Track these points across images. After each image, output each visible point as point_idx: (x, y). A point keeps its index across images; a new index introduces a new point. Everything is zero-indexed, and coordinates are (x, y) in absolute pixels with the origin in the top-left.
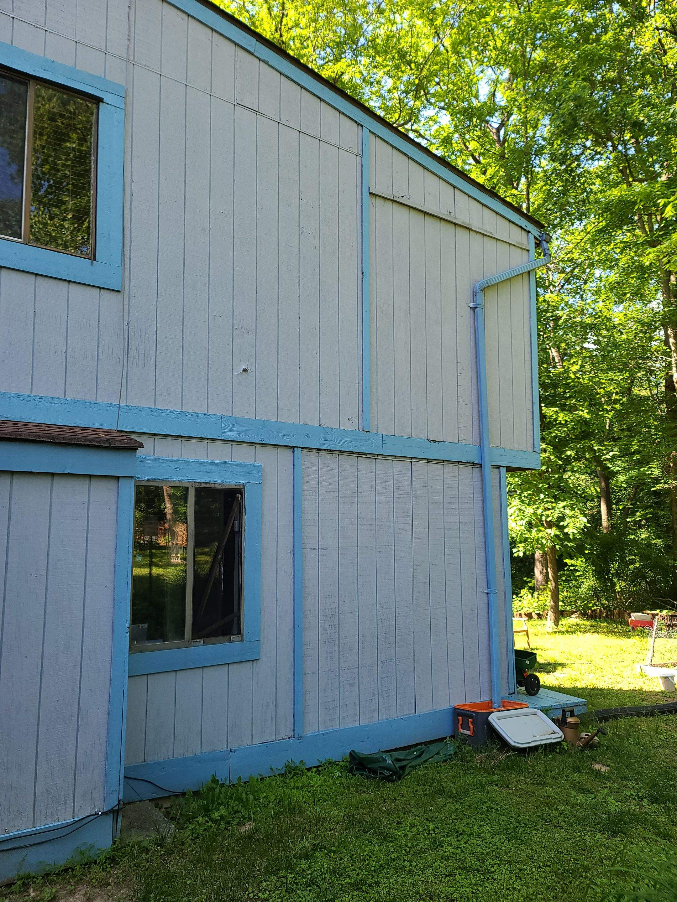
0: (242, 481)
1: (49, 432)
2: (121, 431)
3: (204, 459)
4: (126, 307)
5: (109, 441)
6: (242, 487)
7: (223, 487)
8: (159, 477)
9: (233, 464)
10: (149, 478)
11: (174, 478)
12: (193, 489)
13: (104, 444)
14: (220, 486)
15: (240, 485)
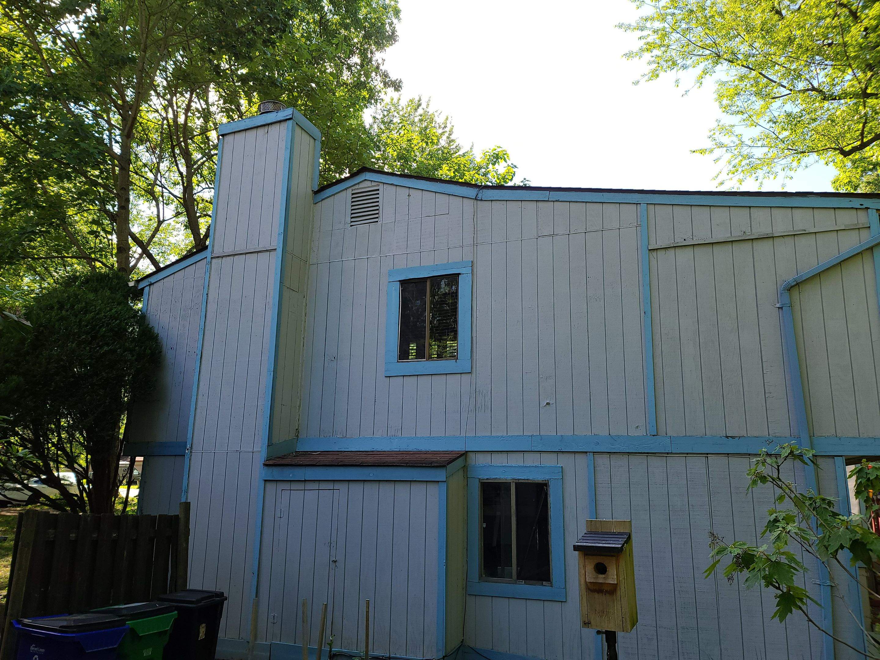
0: (547, 477)
3: (521, 464)
4: (474, 380)
5: (431, 463)
6: (547, 482)
7: (534, 482)
8: (493, 477)
9: (542, 467)
10: (488, 477)
11: (502, 477)
12: (514, 484)
13: (428, 465)
14: (532, 482)
15: (545, 480)
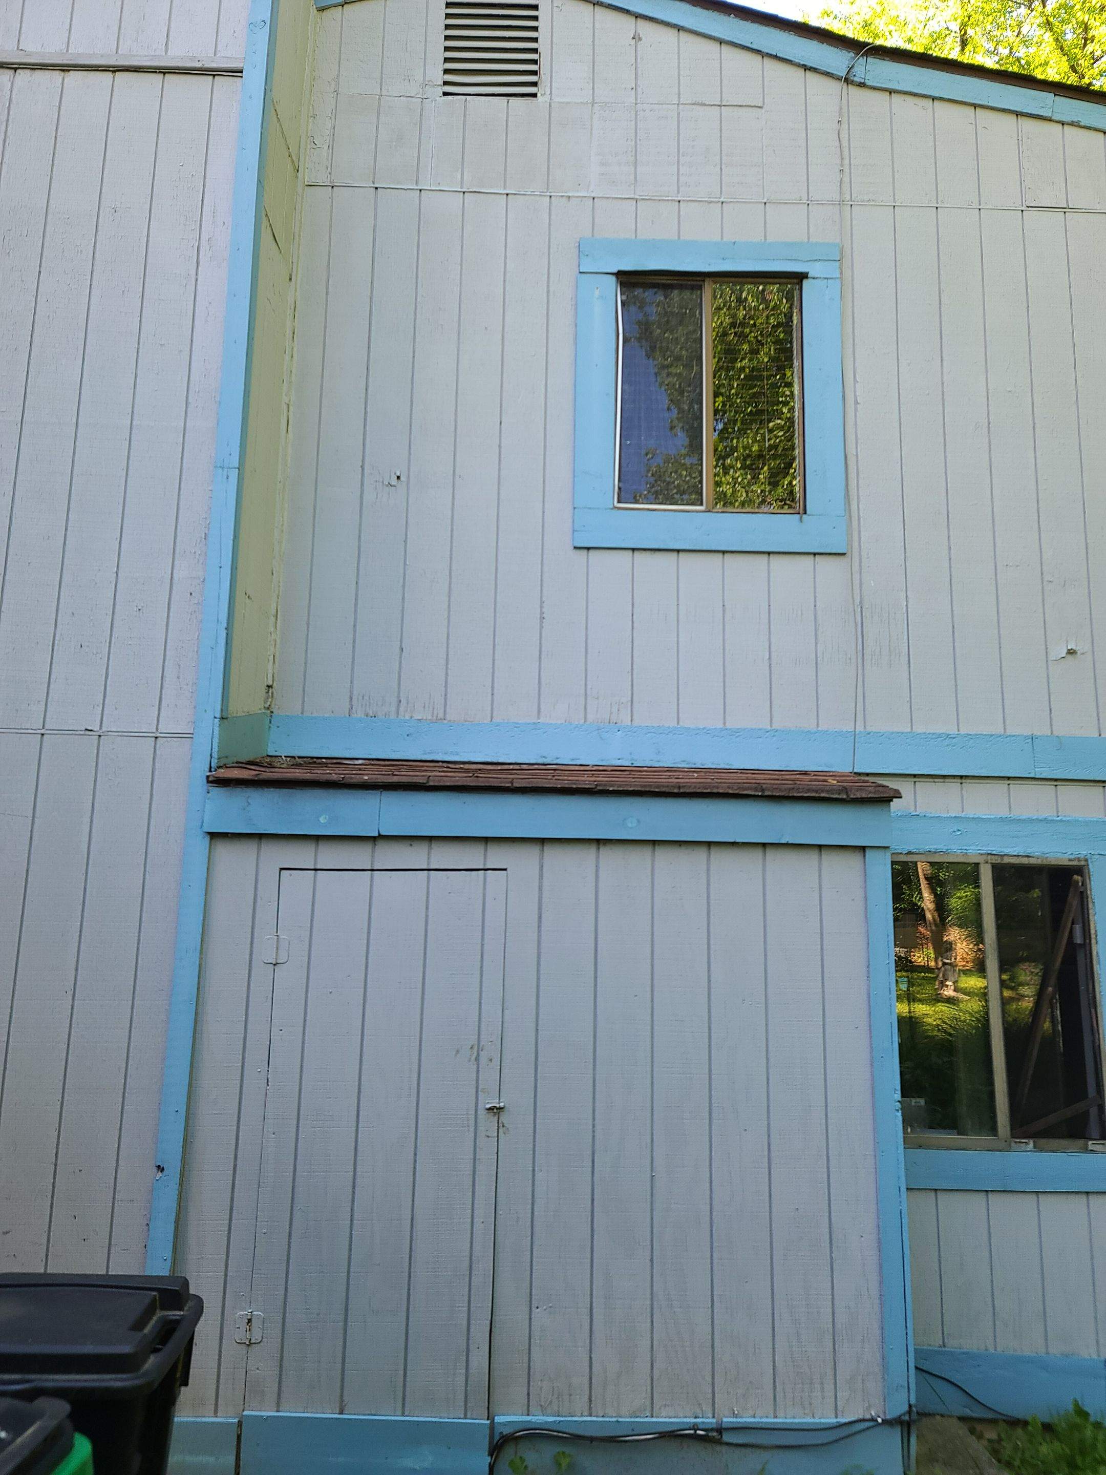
0: (1083, 852)
1: (754, 781)
2: (860, 774)
3: (1004, 813)
4: (856, 576)
5: (845, 790)
6: (1082, 863)
7: (1045, 862)
8: (927, 848)
9: (1061, 821)
10: (911, 848)
11: (954, 847)
12: (990, 867)
13: (839, 794)
14: (1039, 862)
15: (1079, 860)
